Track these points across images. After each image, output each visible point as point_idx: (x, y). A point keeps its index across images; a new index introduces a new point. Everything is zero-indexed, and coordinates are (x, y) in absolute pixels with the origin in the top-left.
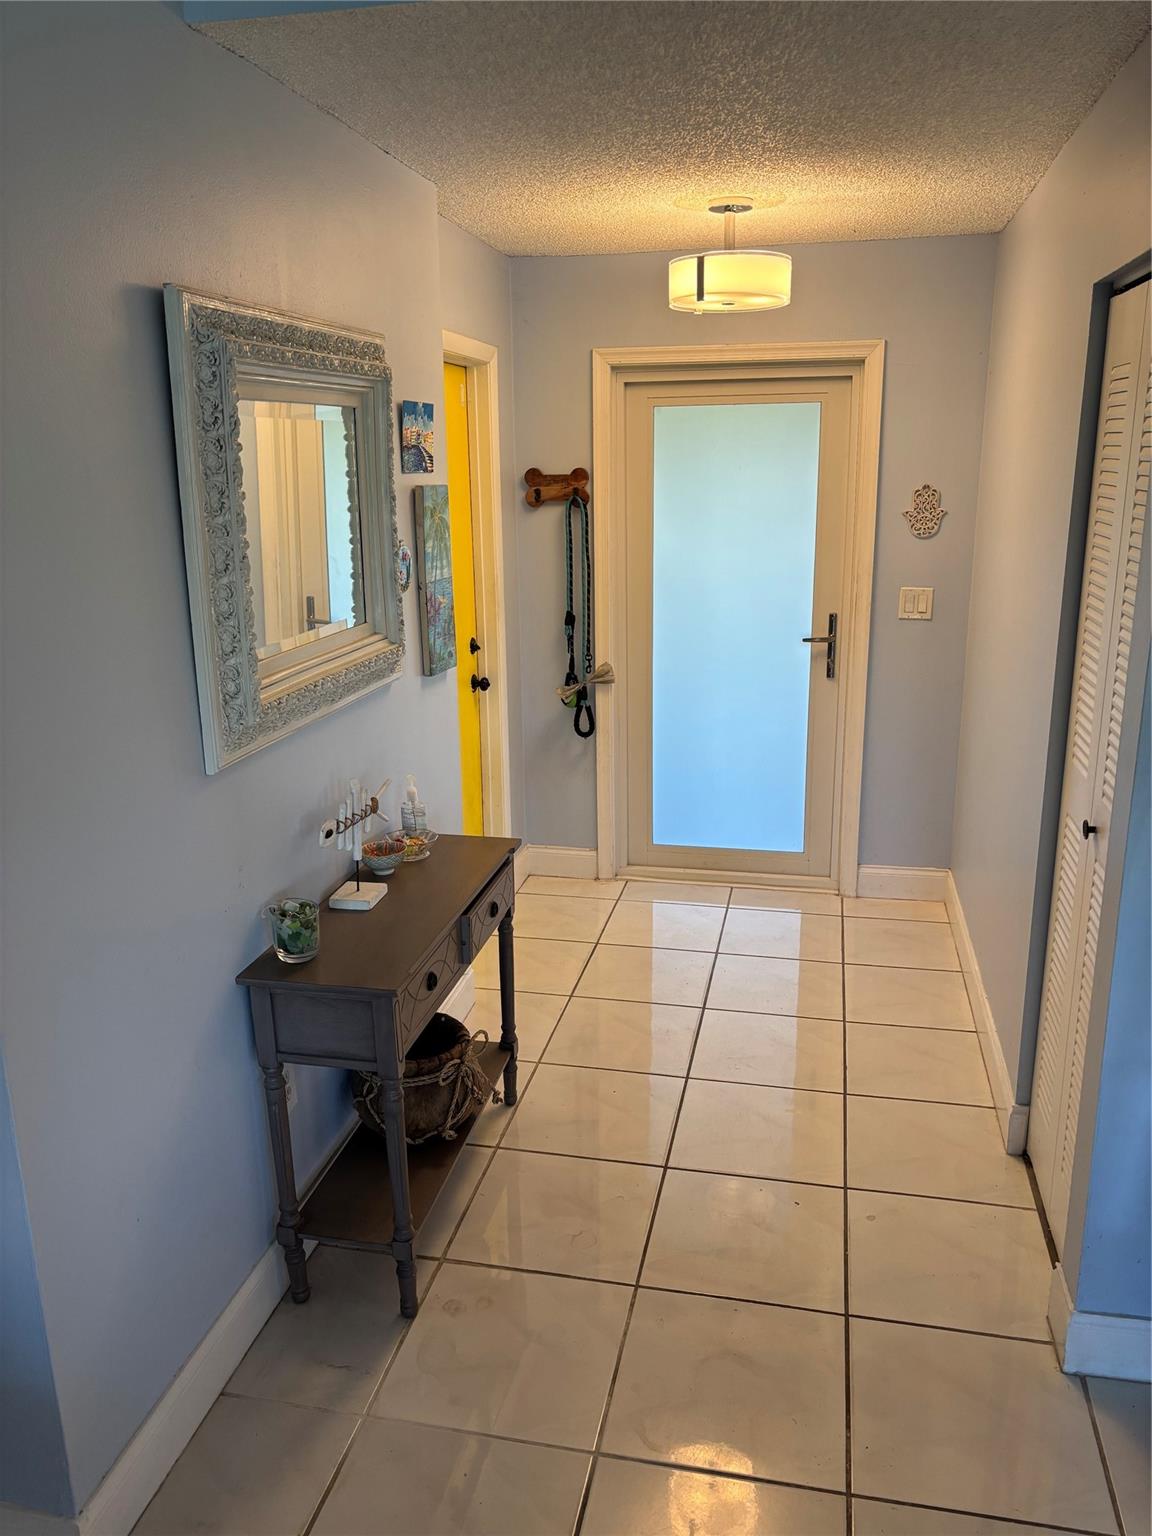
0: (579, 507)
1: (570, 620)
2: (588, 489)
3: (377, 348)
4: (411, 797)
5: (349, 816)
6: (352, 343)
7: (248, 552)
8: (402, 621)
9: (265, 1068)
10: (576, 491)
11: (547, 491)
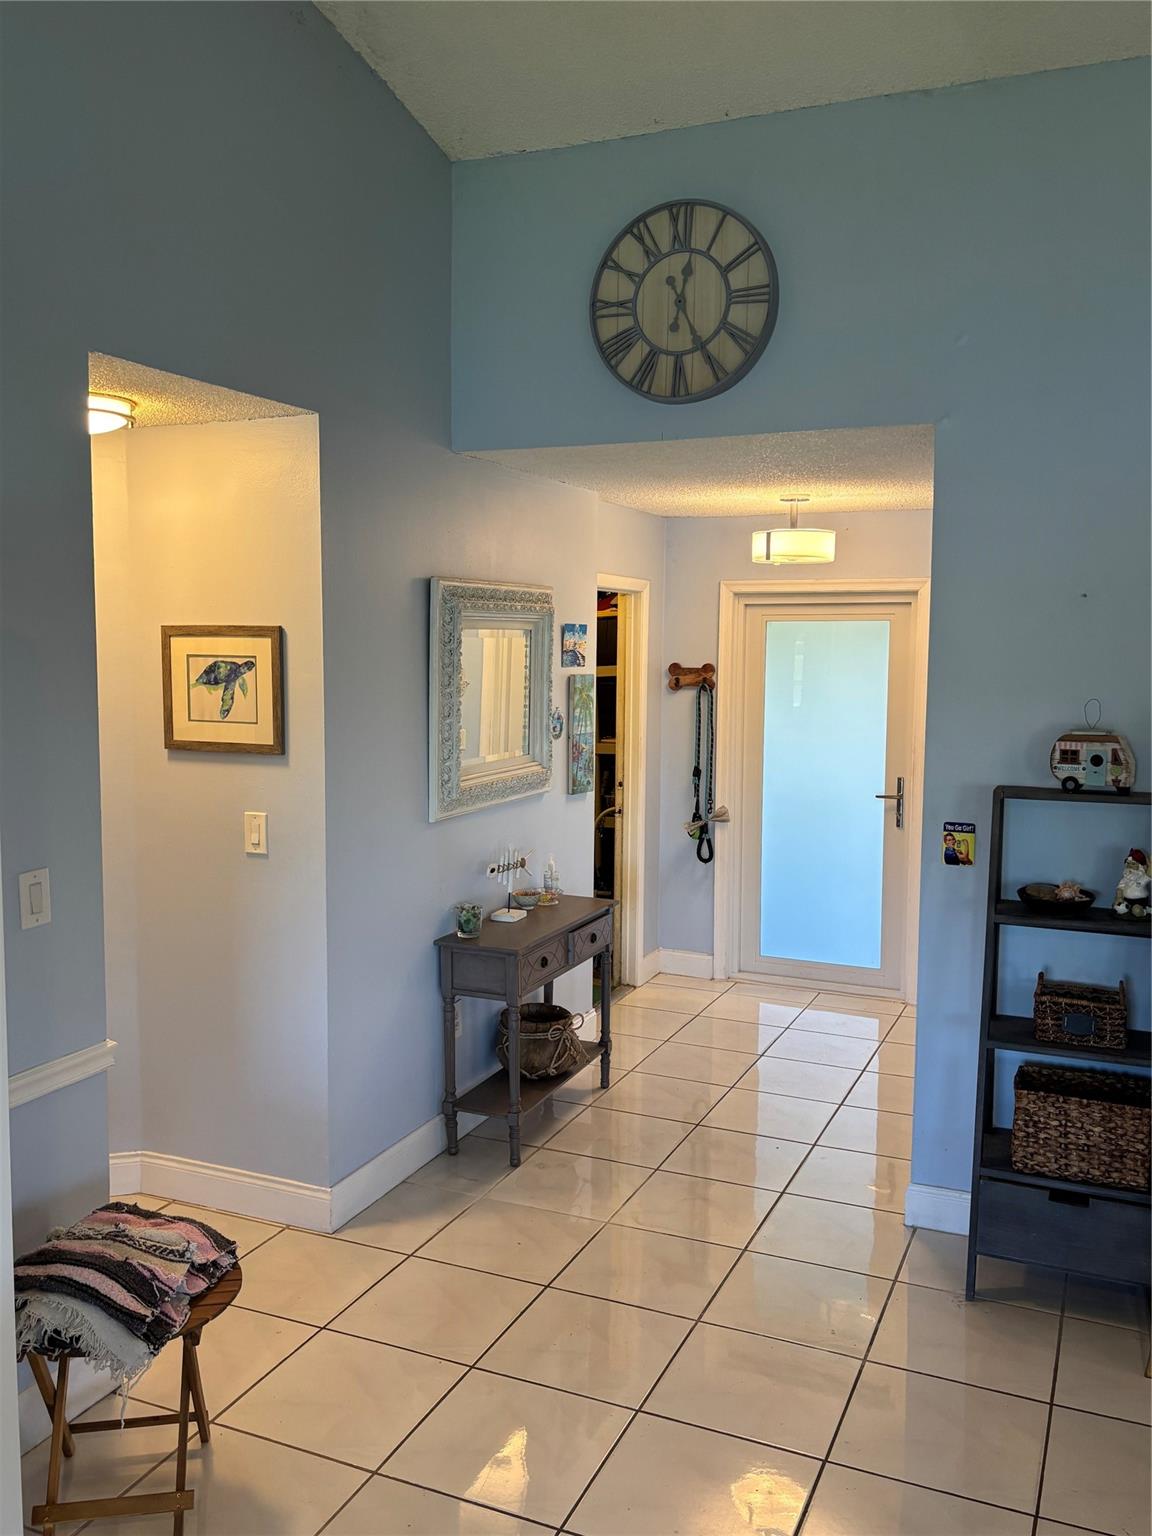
0: (706, 691)
1: (697, 772)
2: (714, 678)
3: (547, 595)
4: (550, 867)
5: (506, 863)
6: (531, 594)
7: (461, 707)
8: (551, 756)
9: (444, 999)
10: (705, 680)
11: (684, 680)
